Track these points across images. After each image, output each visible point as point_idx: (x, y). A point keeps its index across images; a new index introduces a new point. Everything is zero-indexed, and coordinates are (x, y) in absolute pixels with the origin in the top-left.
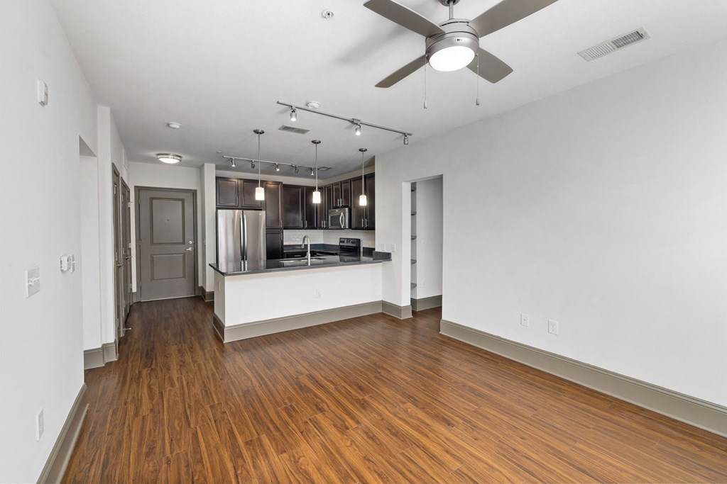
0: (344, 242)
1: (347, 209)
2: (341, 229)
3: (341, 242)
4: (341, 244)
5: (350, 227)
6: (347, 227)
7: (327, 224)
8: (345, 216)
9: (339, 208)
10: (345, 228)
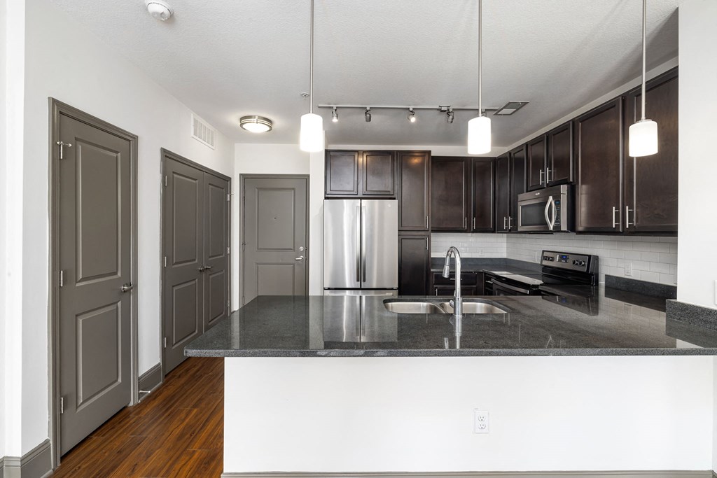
0: (552, 259)
1: (564, 189)
2: (547, 232)
3: (545, 258)
4: (545, 263)
5: (572, 227)
6: (564, 227)
7: (515, 223)
8: (558, 203)
9: (542, 188)
10: (557, 229)
